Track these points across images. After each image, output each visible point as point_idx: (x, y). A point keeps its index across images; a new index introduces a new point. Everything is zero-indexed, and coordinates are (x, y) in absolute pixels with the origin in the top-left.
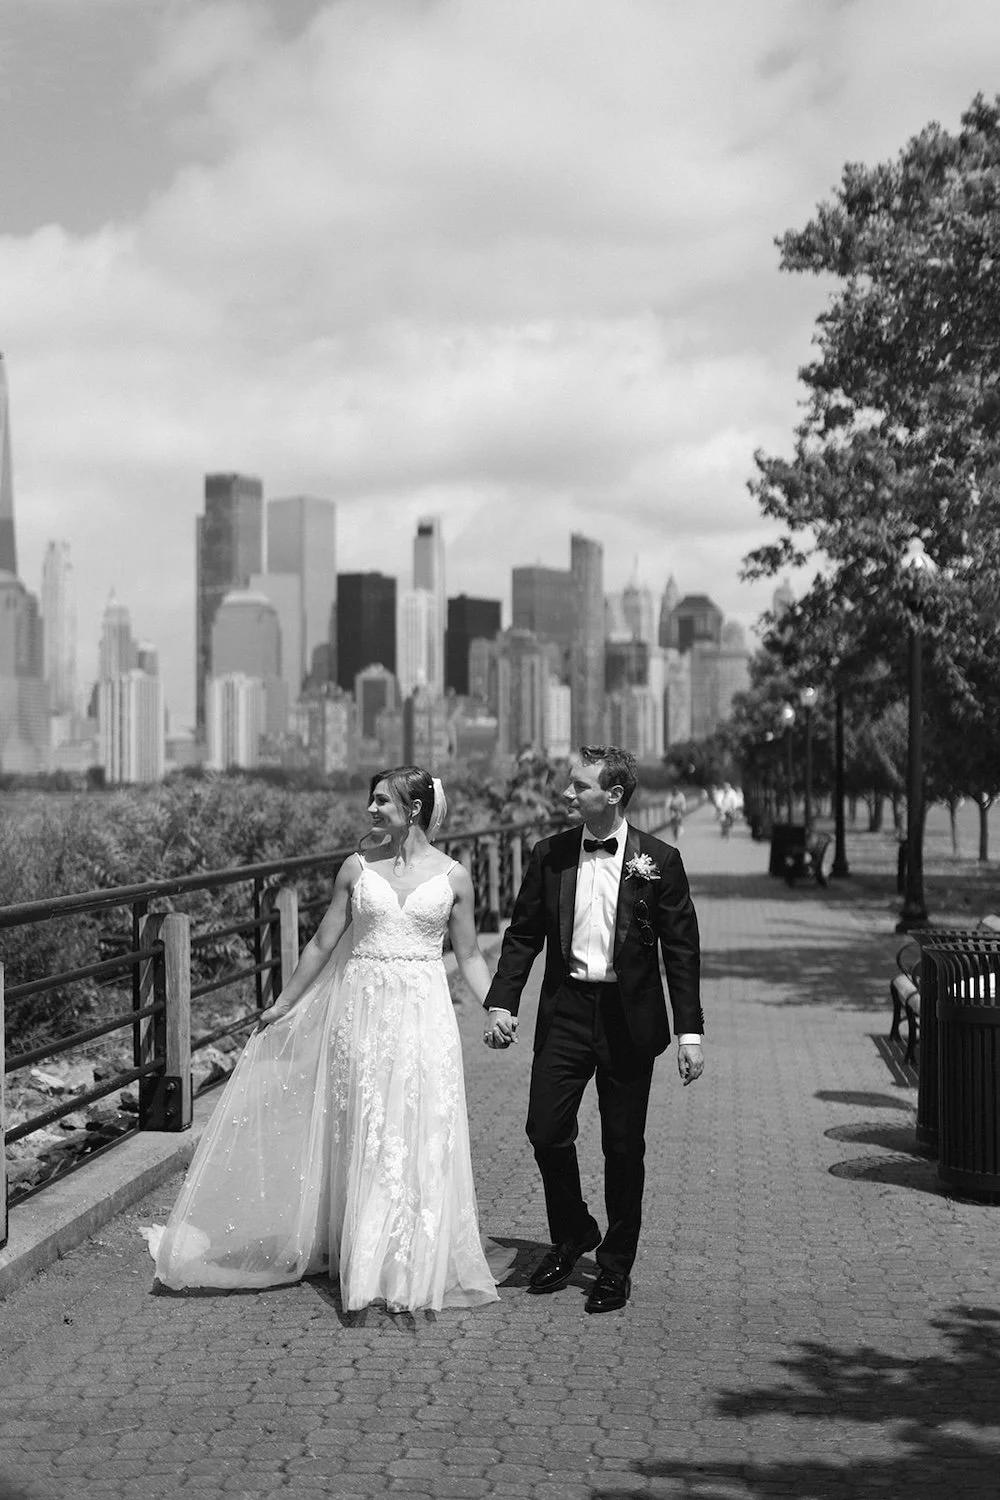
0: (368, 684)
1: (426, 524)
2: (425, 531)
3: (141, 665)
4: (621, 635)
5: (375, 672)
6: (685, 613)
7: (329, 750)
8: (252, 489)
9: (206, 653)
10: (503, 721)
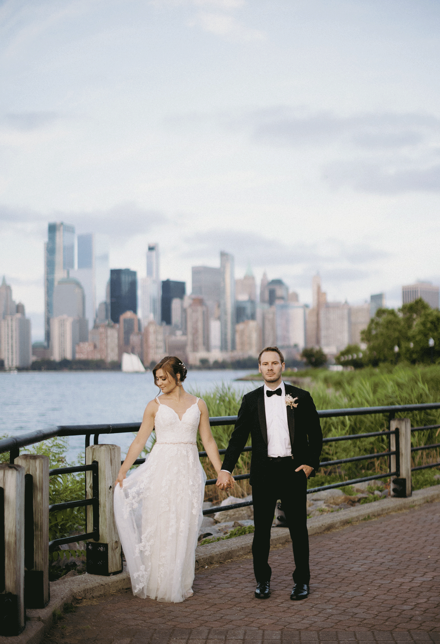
0: (125, 321)
1: (152, 246)
2: (151, 249)
3: (17, 311)
4: (243, 297)
5: (128, 314)
6: (272, 287)
7: (109, 351)
8: (70, 229)
9: (49, 306)
10: (190, 337)
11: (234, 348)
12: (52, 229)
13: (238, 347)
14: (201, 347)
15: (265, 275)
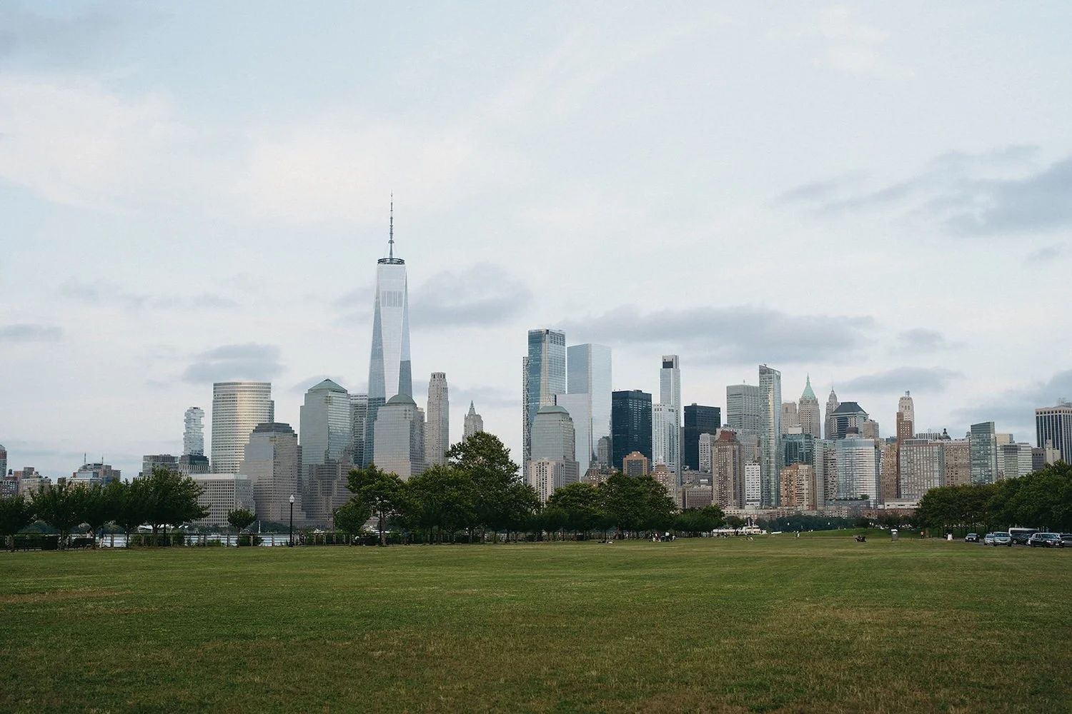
0: (630, 464)
1: (668, 360)
2: (668, 364)
4: (794, 430)
5: (637, 456)
6: (842, 413)
8: (559, 338)
9: (528, 443)
10: (716, 487)
11: (778, 502)
12: (536, 339)
13: (784, 500)
14: (731, 501)
15: (833, 396)
